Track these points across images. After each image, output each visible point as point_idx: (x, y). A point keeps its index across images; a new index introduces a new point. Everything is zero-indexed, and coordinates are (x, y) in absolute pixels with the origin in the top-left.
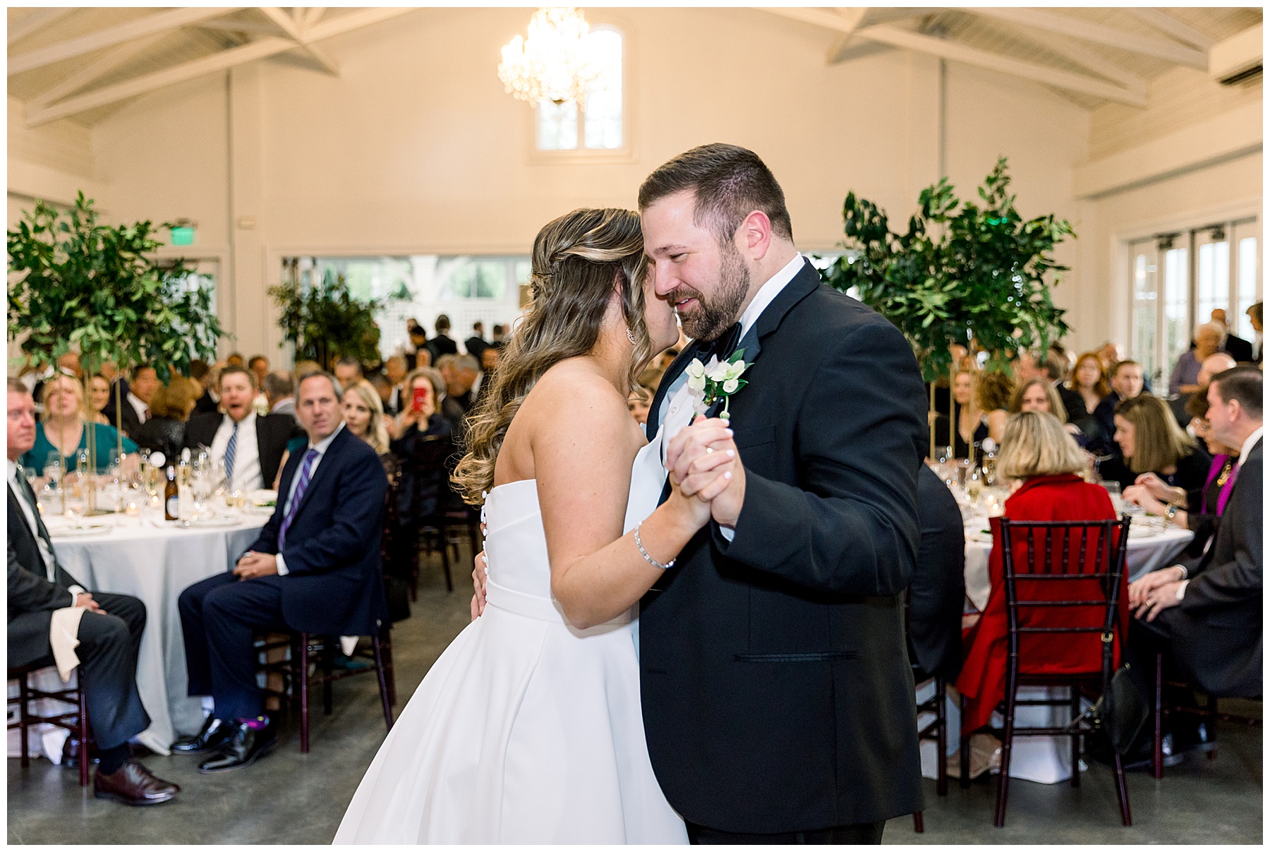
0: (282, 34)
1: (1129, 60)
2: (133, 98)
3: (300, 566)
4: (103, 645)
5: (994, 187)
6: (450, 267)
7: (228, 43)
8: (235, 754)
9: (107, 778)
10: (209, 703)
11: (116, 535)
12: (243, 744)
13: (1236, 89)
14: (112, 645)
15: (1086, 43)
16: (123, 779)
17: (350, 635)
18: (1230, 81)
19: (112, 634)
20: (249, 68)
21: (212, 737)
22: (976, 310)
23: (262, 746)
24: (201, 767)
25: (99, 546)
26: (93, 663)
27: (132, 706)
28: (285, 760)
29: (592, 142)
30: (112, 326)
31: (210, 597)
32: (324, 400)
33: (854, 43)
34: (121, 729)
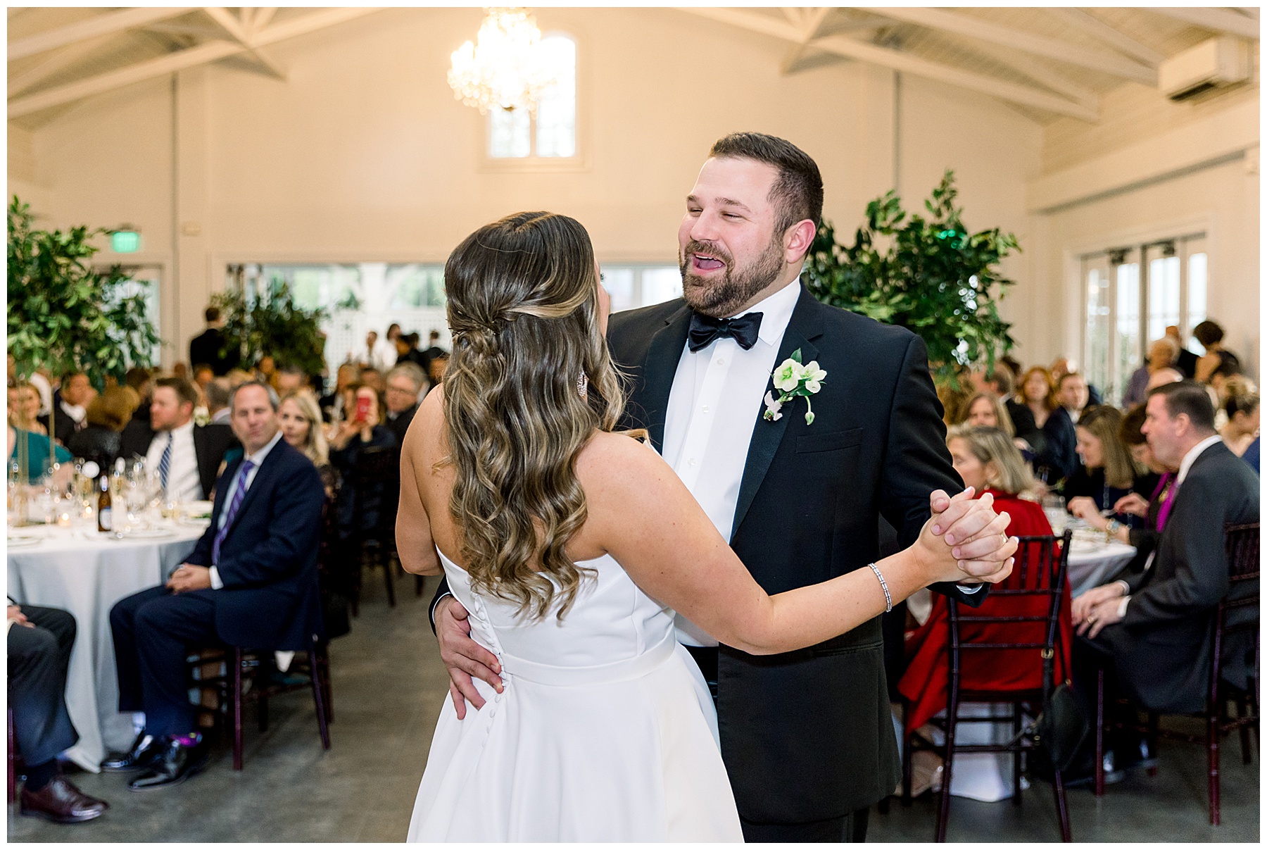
0: (229, 37)
1: (1081, 75)
2: (77, 102)
3: (234, 579)
4: (30, 659)
5: (941, 199)
6: (400, 276)
7: (173, 46)
8: (165, 771)
9: (35, 796)
10: (140, 720)
12: (175, 761)
13: (1186, 106)
14: (40, 658)
15: (1039, 58)
16: (50, 796)
17: (285, 650)
18: (1179, 97)
19: (40, 648)
20: (196, 72)
21: (144, 754)
22: (921, 323)
23: (193, 764)
24: (131, 784)
25: (28, 558)
26: (20, 678)
27: (60, 725)
28: (218, 777)
29: (545, 150)
30: (46, 333)
31: (142, 610)
33: (809, 53)
34: (48, 744)
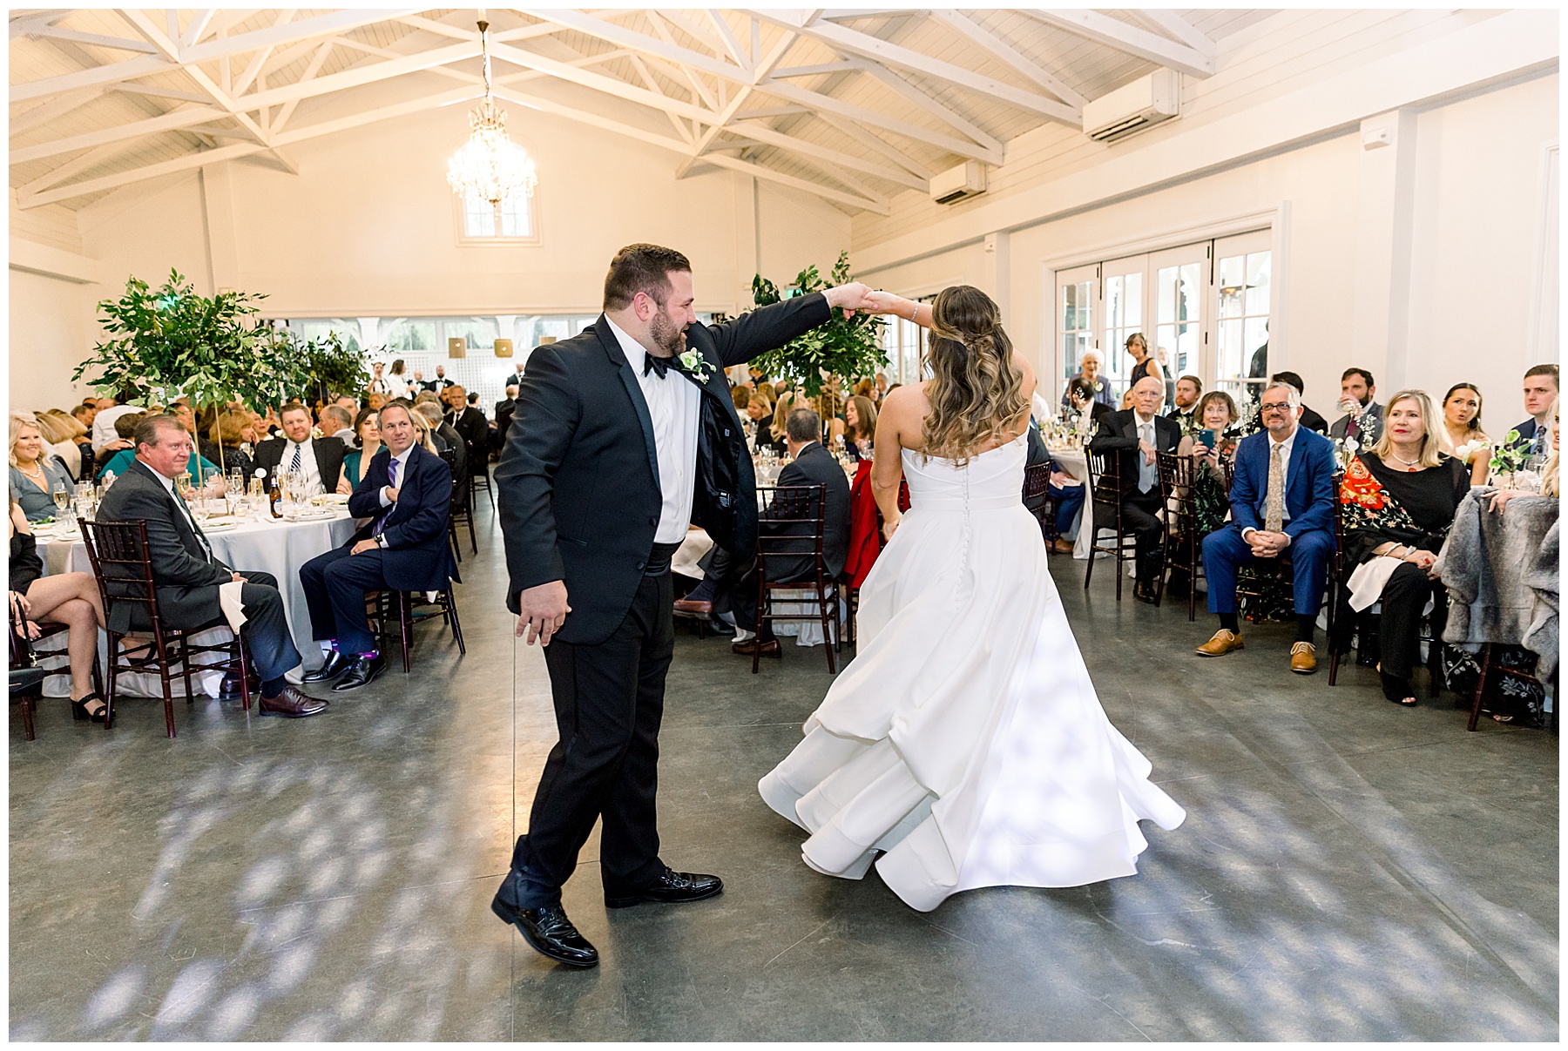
0: (253, 140)
1: (877, 183)
2: (107, 192)
3: (395, 541)
4: (262, 607)
5: (840, 271)
7: (199, 145)
8: (358, 677)
9: (271, 701)
10: (327, 645)
11: (240, 530)
12: (363, 669)
13: (946, 206)
14: (271, 604)
15: (850, 171)
16: (284, 700)
17: (432, 590)
18: (941, 201)
19: (269, 598)
20: (219, 167)
21: (333, 667)
22: (840, 351)
24: (334, 688)
25: (233, 537)
26: (256, 619)
27: (287, 648)
28: (394, 678)
29: (507, 230)
30: (218, 374)
31: (329, 567)
32: (403, 424)
33: (697, 164)
34: (279, 665)
